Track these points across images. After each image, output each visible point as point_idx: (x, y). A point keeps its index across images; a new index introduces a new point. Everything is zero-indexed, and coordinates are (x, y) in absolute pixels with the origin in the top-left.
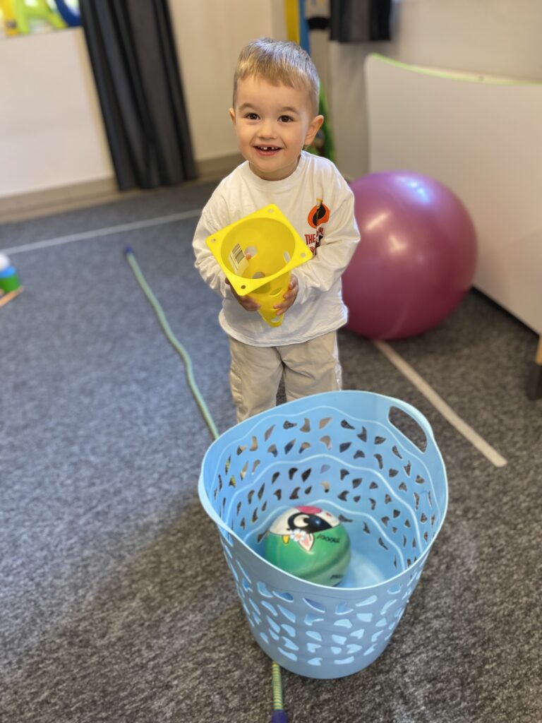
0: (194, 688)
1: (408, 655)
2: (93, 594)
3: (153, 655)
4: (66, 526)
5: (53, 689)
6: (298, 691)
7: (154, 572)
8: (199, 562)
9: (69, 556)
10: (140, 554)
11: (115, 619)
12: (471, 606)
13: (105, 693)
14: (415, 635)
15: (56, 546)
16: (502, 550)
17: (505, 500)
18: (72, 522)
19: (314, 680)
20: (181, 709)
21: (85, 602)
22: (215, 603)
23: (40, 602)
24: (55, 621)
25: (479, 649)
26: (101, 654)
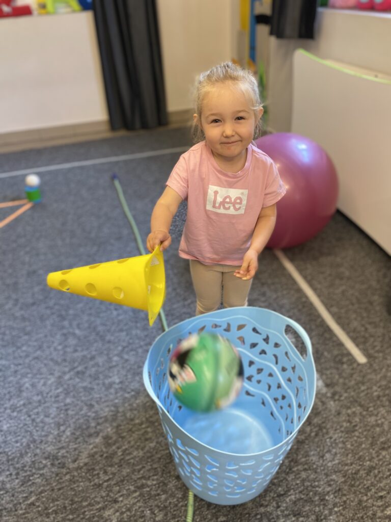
1: (282, 495)
4: (55, 380)
5: (38, 496)
7: (113, 418)
8: (144, 414)
9: (55, 402)
10: (105, 404)
11: (83, 450)
14: (288, 481)
15: (48, 393)
16: (356, 426)
17: (363, 388)
20: (123, 518)
21: (65, 436)
23: (34, 433)
25: (332, 496)
26: (72, 474)
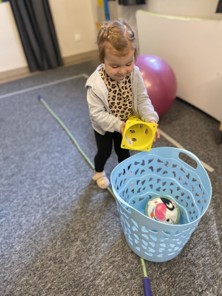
0: (111, 273)
1: (193, 248)
2: (60, 242)
3: (91, 262)
4: (41, 215)
5: (52, 283)
6: (153, 268)
7: (83, 229)
8: (101, 223)
9: (45, 227)
10: (76, 222)
11: (72, 251)
13: (74, 281)
14: (194, 240)
15: (39, 224)
16: (219, 204)
17: (216, 184)
18: (43, 213)
19: (159, 263)
20: (107, 282)
21: (57, 245)
22: (112, 238)
23: (37, 248)
24: (46, 255)
26: (69, 265)
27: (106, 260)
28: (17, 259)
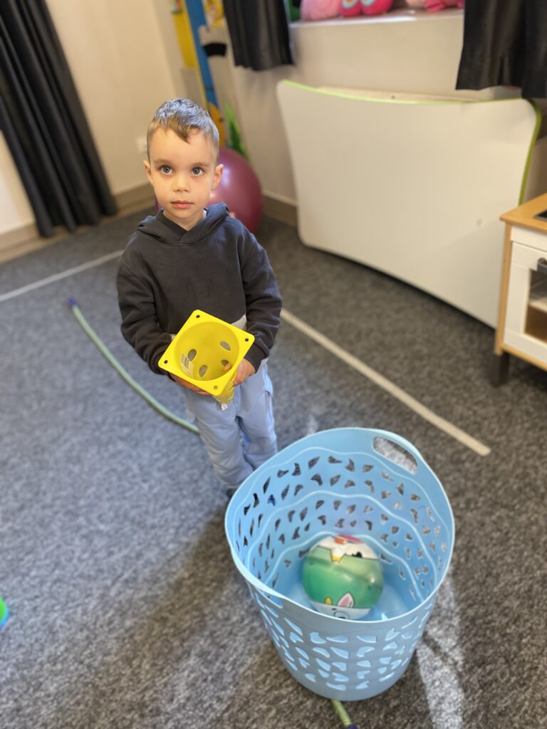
2: (148, 662)
3: (225, 706)
4: (98, 601)
6: (368, 704)
7: (200, 626)
8: (240, 606)
9: (111, 631)
10: (182, 611)
11: (178, 681)
12: (496, 590)
15: (95, 624)
16: (507, 533)
17: (498, 484)
18: (102, 596)
21: (143, 672)
23: (97, 684)
25: (513, 627)
26: (175, 718)
27: (260, 697)
28: (52, 716)
